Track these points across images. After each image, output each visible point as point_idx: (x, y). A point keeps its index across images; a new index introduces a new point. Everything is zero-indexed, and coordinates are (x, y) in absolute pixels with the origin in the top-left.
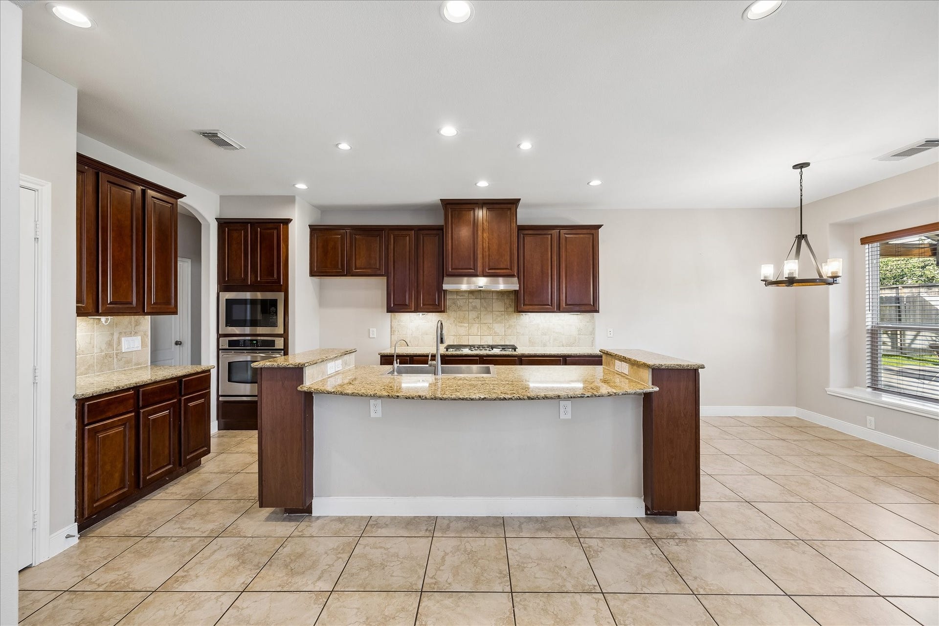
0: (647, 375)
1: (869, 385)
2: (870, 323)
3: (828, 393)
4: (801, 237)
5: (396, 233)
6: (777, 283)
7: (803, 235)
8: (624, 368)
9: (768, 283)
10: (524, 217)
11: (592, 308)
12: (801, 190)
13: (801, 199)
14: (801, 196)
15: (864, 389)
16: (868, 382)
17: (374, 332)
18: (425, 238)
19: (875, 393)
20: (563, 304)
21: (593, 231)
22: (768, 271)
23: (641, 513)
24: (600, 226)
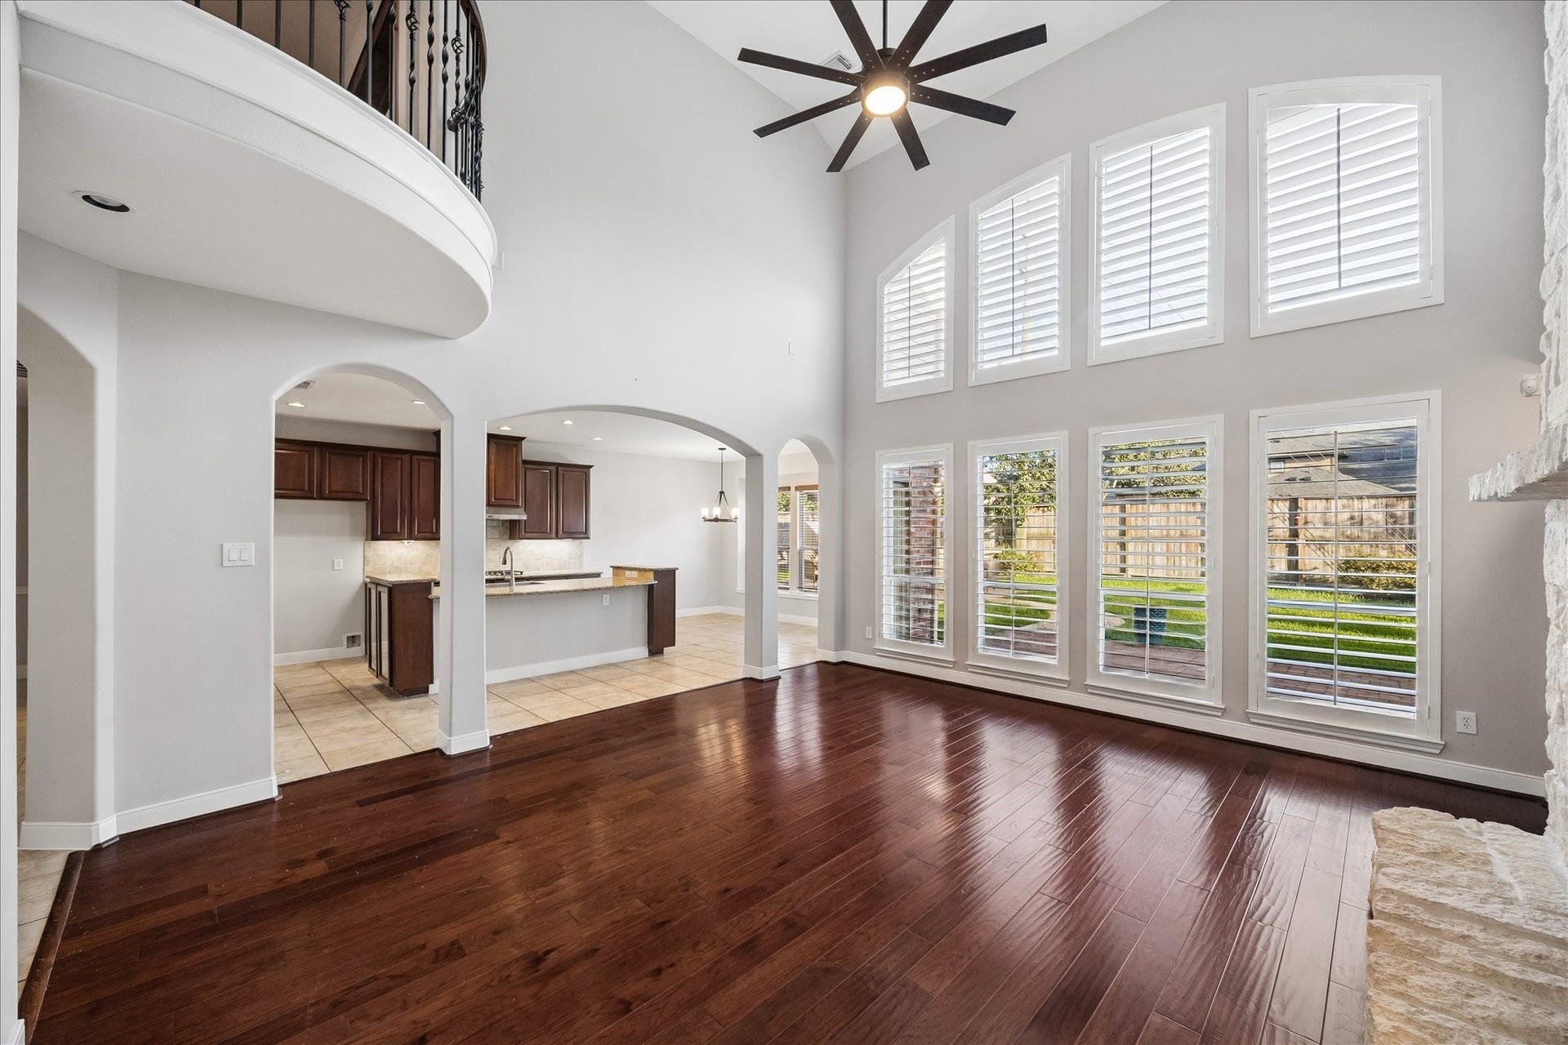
0: (651, 575)
4: (722, 493)
5: (385, 455)
6: (710, 520)
8: (635, 574)
9: (706, 520)
10: (528, 452)
11: (585, 536)
17: (339, 564)
18: (421, 464)
20: (561, 532)
21: (586, 470)
22: (705, 512)
23: (646, 654)
24: (591, 467)
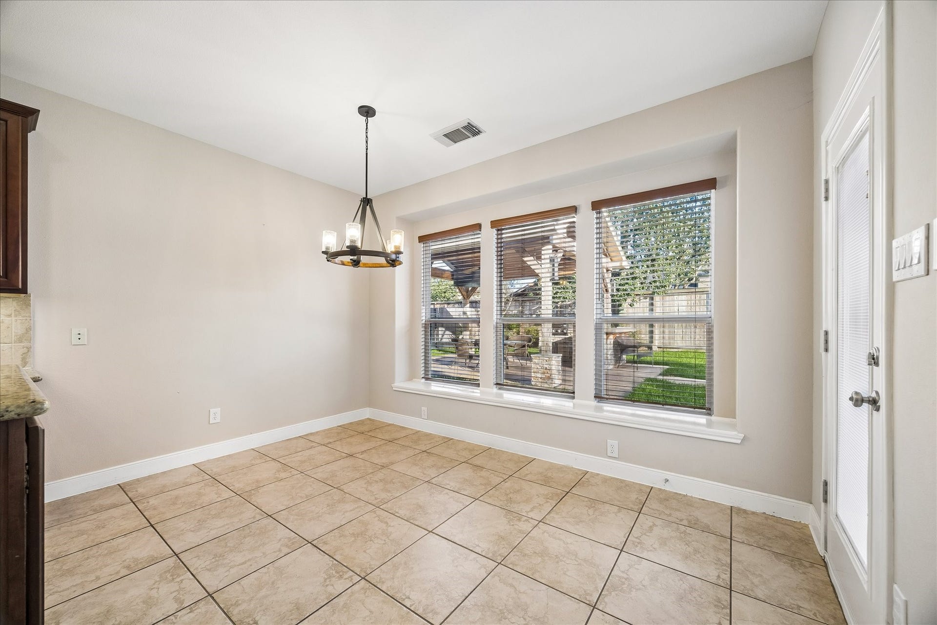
1: (423, 376)
2: (424, 318)
3: (394, 389)
4: (366, 202)
7: (368, 199)
9: (329, 255)
12: (367, 142)
13: (367, 154)
14: (367, 149)
15: (419, 380)
16: (422, 375)
19: (427, 383)
